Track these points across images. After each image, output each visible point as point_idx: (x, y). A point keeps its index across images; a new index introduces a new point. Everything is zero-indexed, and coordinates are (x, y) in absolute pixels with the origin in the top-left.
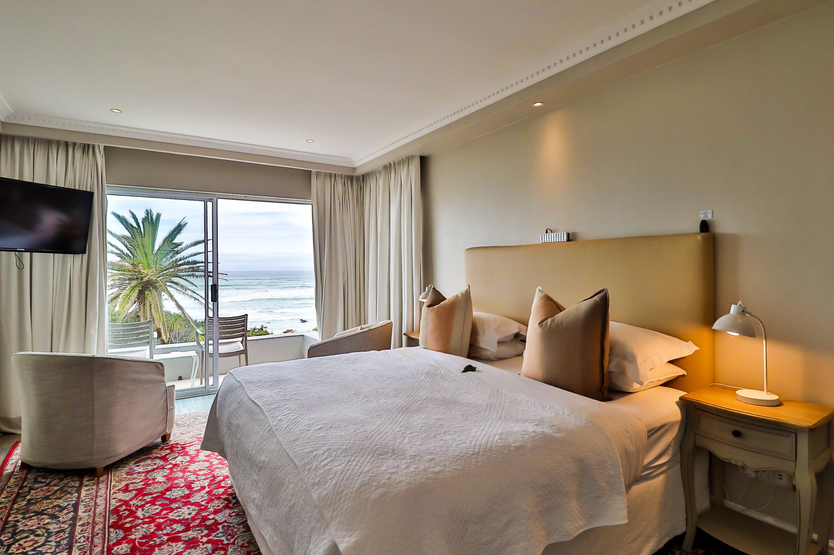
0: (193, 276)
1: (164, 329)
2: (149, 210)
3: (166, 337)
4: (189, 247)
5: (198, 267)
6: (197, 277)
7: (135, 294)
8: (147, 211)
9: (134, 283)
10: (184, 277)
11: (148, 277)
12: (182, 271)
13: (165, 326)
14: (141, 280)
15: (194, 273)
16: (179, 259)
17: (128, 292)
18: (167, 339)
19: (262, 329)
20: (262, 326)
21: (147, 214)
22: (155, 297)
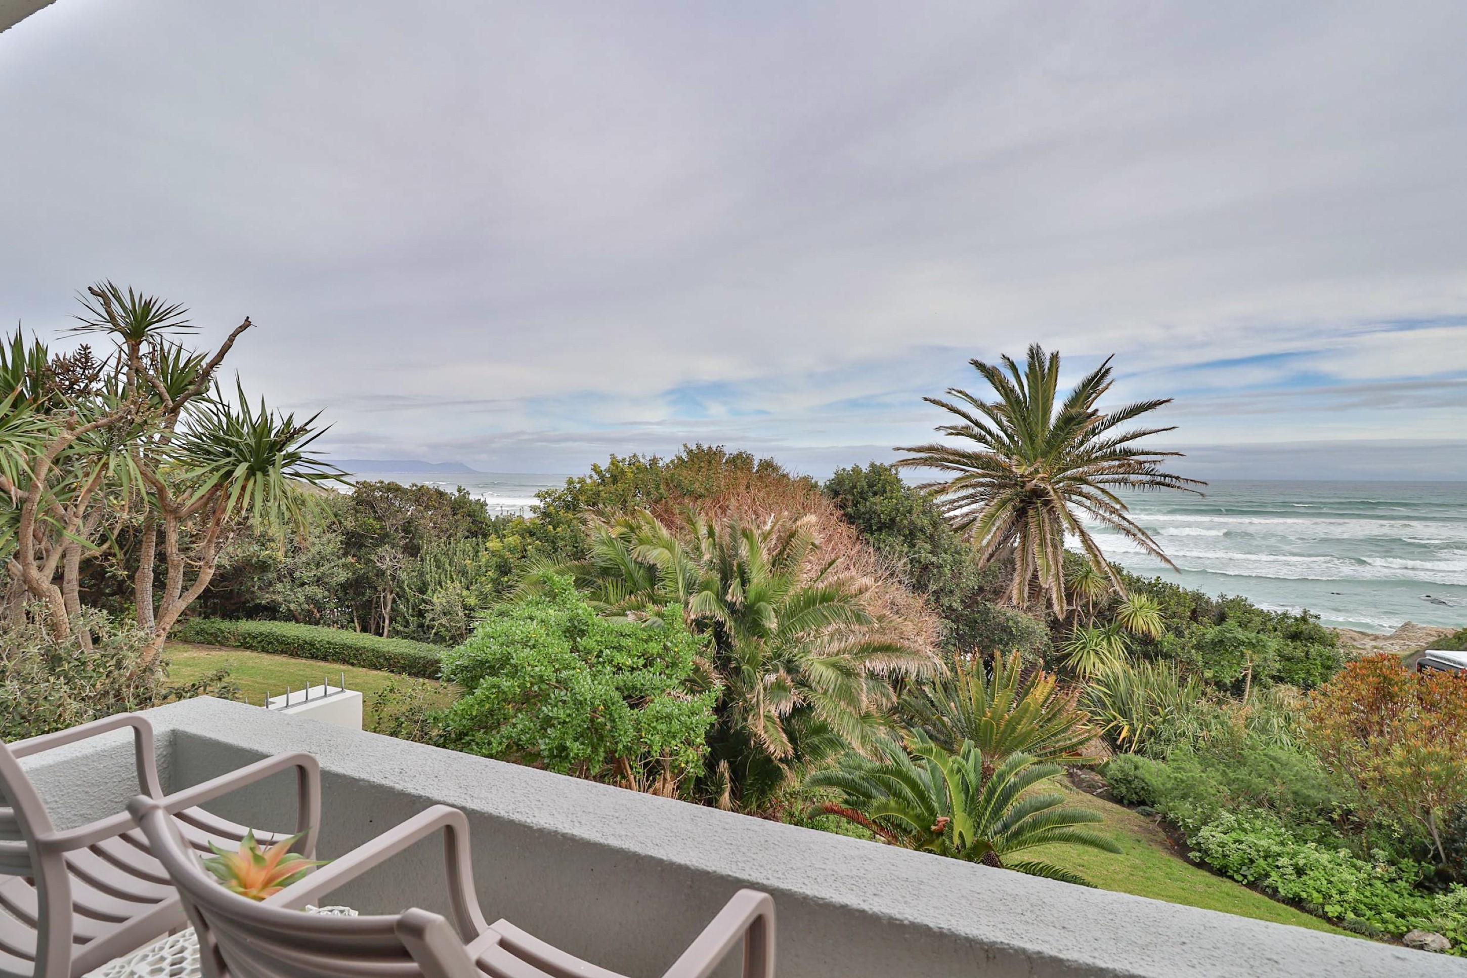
0: (1125, 483)
1: (1059, 592)
2: (1035, 347)
3: (1062, 607)
4: (1119, 420)
5: (1140, 463)
6: (1134, 485)
7: (1006, 515)
8: (1031, 350)
9: (1007, 493)
10: (1100, 485)
11: (1034, 482)
12: (1102, 471)
13: (1059, 584)
14: (1022, 487)
15: (1126, 476)
16: (1097, 446)
17: (993, 510)
18: (1062, 613)
19: (1304, 619)
20: (1305, 612)
21: (1032, 357)
22: (1043, 521)
